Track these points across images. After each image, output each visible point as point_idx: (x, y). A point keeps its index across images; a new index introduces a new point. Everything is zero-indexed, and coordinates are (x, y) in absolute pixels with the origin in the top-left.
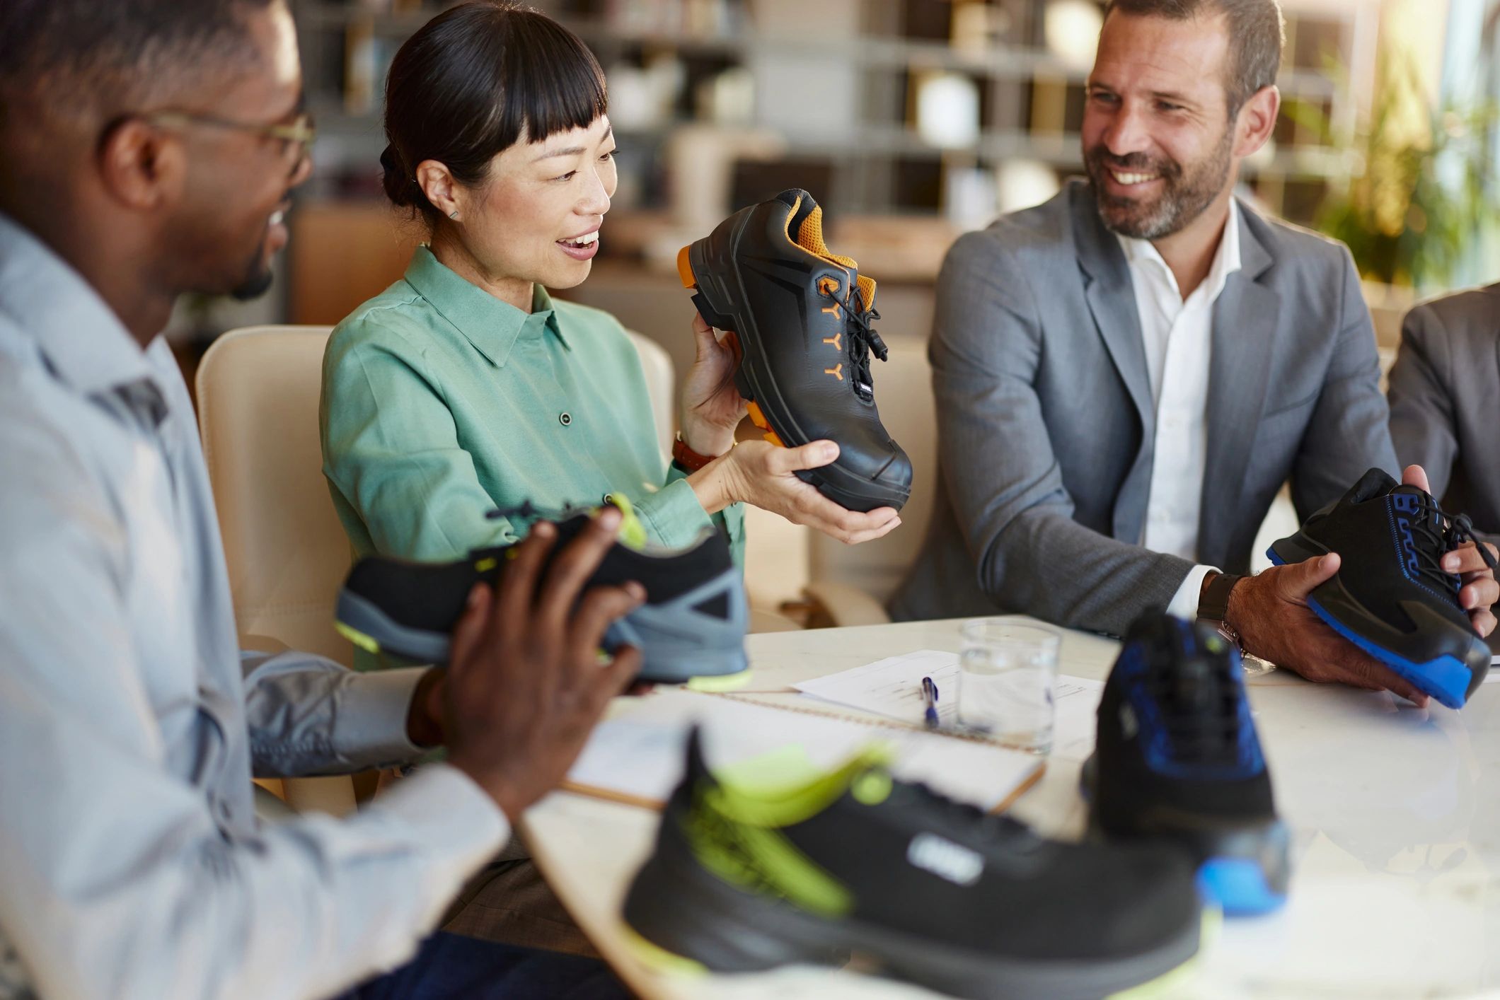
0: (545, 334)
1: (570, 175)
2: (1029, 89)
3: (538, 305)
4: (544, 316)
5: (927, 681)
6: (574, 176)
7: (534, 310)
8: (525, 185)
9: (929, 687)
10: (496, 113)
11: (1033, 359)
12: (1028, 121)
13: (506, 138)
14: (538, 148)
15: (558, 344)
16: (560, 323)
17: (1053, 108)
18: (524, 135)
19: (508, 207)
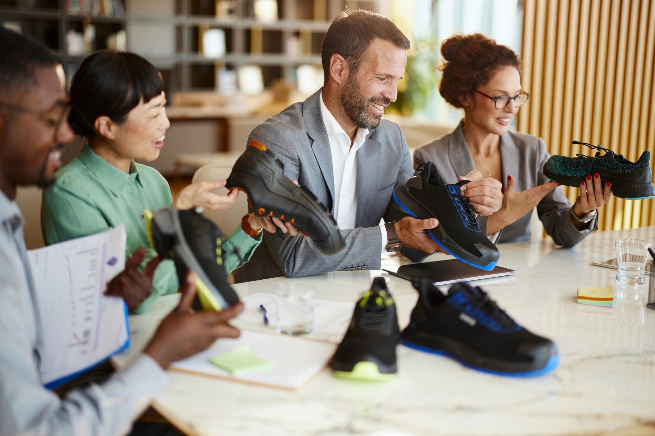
0: (135, 183)
1: (156, 116)
2: (248, 33)
3: (132, 170)
4: (134, 175)
5: (261, 306)
6: (159, 117)
7: (130, 172)
8: (143, 121)
9: (262, 308)
10: (130, 94)
11: (297, 172)
12: (248, 49)
13: (134, 103)
14: (147, 106)
15: (139, 185)
16: (140, 177)
17: (257, 42)
18: (141, 102)
19: (135, 131)
